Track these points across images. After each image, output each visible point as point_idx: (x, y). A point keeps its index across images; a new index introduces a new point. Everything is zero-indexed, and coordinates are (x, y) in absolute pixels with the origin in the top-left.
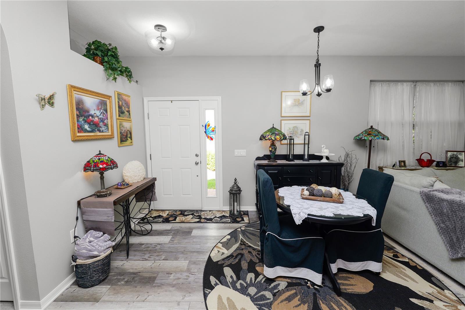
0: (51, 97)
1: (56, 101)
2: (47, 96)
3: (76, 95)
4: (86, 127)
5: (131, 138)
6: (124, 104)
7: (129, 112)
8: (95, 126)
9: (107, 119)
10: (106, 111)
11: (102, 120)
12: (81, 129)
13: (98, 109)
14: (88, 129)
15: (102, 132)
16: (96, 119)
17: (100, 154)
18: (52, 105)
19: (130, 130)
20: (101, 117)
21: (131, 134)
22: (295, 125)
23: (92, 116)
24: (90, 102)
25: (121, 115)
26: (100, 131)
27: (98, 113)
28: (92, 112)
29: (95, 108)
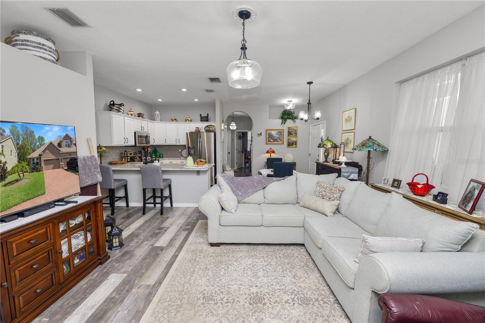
0: (261, 133)
1: (262, 134)
2: (259, 133)
3: (268, 132)
4: (272, 140)
5: (296, 144)
6: (292, 131)
7: (296, 134)
8: (275, 140)
9: (281, 137)
10: (281, 135)
11: (279, 138)
12: (269, 141)
13: (277, 134)
14: (272, 141)
15: (278, 142)
16: (276, 138)
17: (271, 148)
18: (261, 135)
19: (295, 141)
20: (279, 137)
21: (296, 143)
22: (347, 137)
23: (274, 137)
24: (274, 133)
25: (290, 135)
26: (277, 142)
27: (277, 136)
28: (274, 136)
29: (276, 134)
